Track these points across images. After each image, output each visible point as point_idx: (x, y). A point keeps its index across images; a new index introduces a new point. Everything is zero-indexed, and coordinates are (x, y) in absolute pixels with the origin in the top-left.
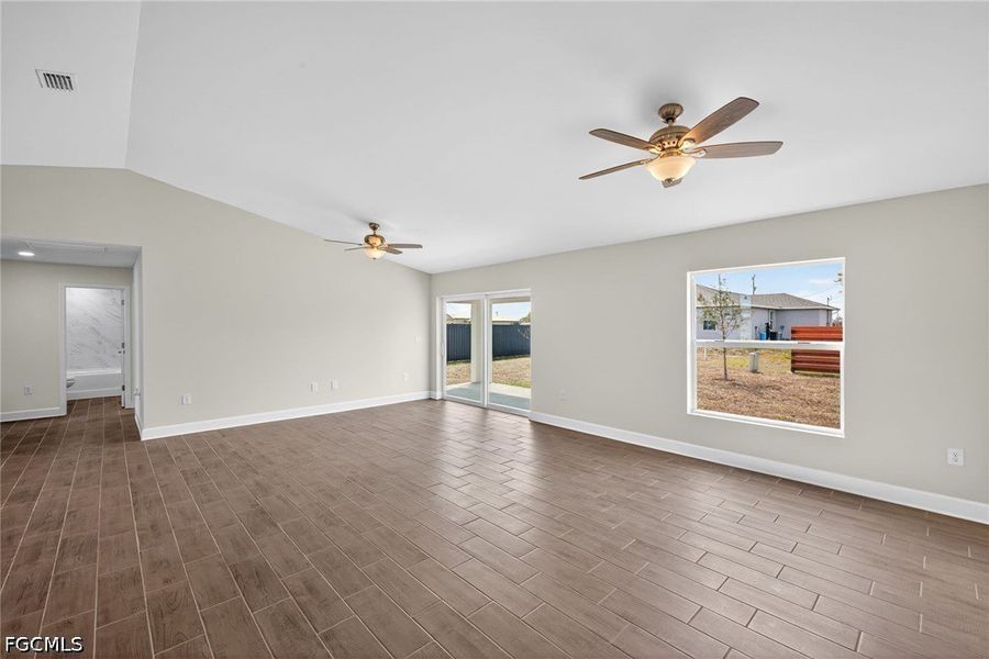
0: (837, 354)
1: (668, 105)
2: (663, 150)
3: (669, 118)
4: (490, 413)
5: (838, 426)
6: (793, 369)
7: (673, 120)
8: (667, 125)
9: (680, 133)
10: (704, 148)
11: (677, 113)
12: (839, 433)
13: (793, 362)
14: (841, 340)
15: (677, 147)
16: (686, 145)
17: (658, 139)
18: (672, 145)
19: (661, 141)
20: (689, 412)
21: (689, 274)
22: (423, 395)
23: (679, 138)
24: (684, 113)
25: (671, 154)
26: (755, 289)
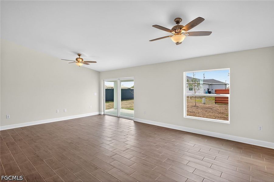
0: (228, 98)
1: (177, 18)
2: (176, 32)
3: (178, 22)
4: (120, 119)
5: (228, 120)
6: (215, 103)
7: (179, 23)
8: (177, 25)
9: (181, 27)
10: (188, 33)
11: (180, 21)
12: (228, 122)
13: (216, 100)
14: (229, 93)
15: (180, 32)
16: (183, 31)
17: (174, 29)
18: (178, 31)
19: (175, 30)
20: (184, 117)
21: (184, 73)
22: (97, 113)
23: (181, 29)
24: (182, 21)
25: (178, 34)
26: (204, 77)
